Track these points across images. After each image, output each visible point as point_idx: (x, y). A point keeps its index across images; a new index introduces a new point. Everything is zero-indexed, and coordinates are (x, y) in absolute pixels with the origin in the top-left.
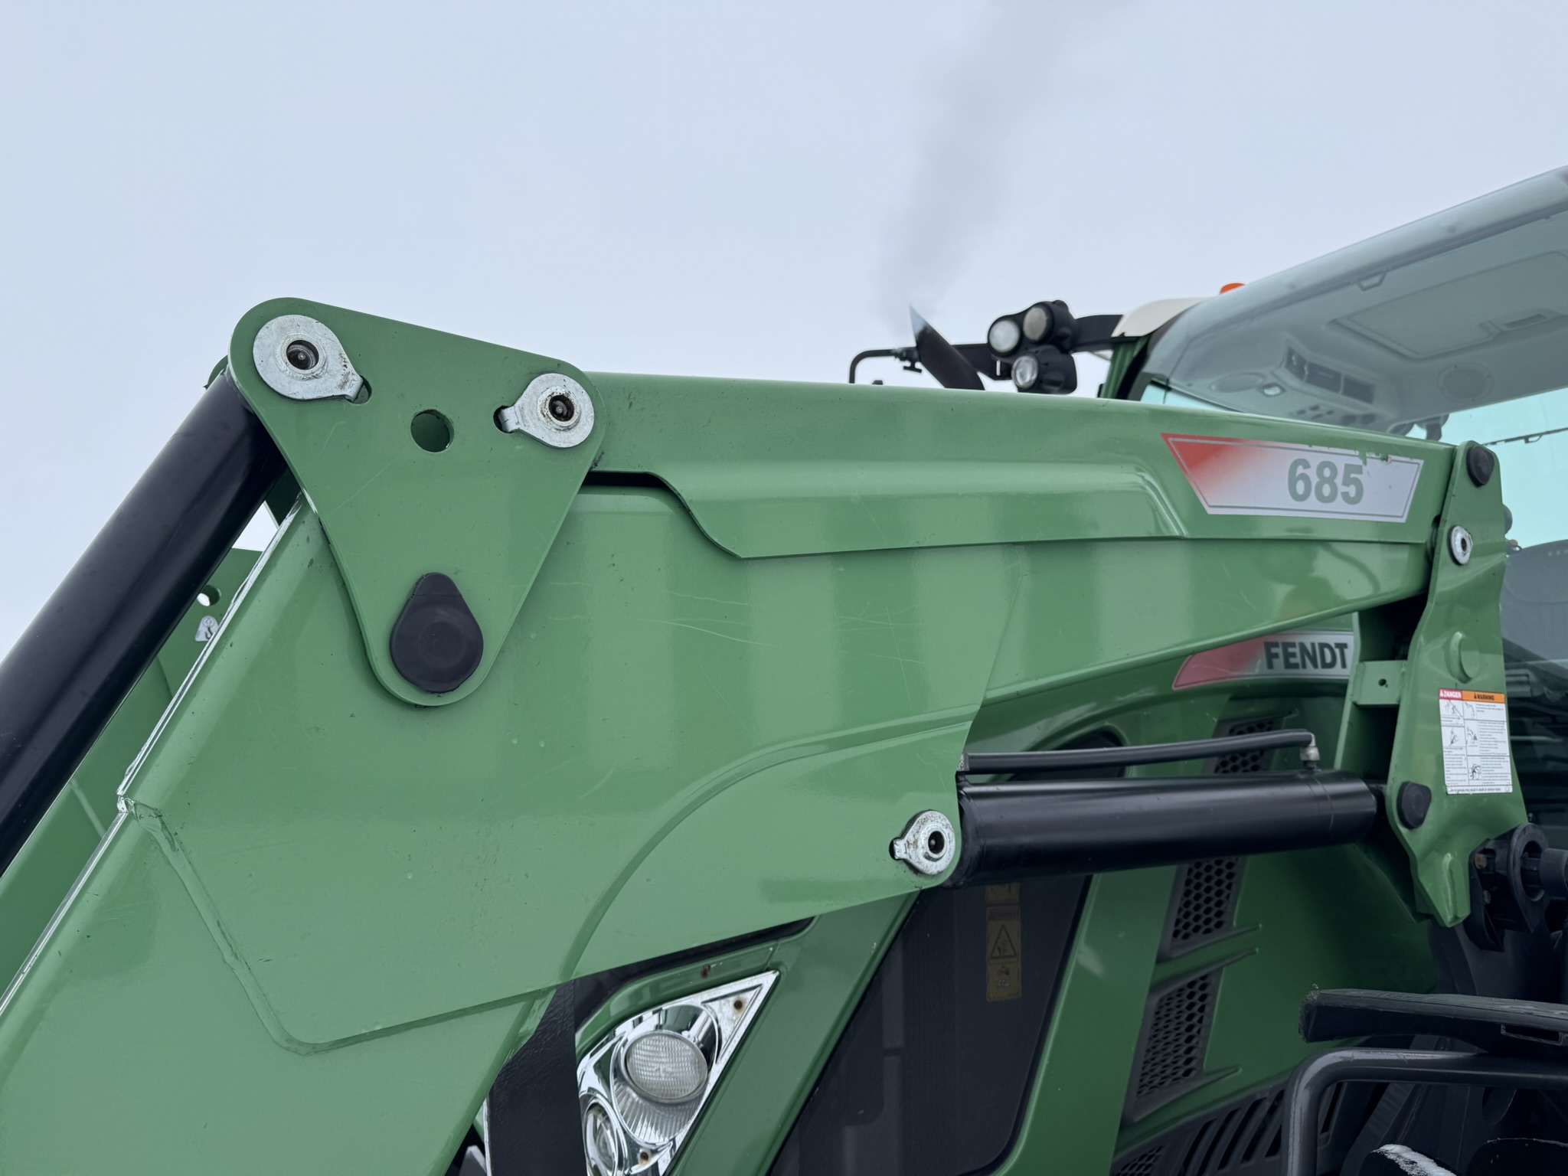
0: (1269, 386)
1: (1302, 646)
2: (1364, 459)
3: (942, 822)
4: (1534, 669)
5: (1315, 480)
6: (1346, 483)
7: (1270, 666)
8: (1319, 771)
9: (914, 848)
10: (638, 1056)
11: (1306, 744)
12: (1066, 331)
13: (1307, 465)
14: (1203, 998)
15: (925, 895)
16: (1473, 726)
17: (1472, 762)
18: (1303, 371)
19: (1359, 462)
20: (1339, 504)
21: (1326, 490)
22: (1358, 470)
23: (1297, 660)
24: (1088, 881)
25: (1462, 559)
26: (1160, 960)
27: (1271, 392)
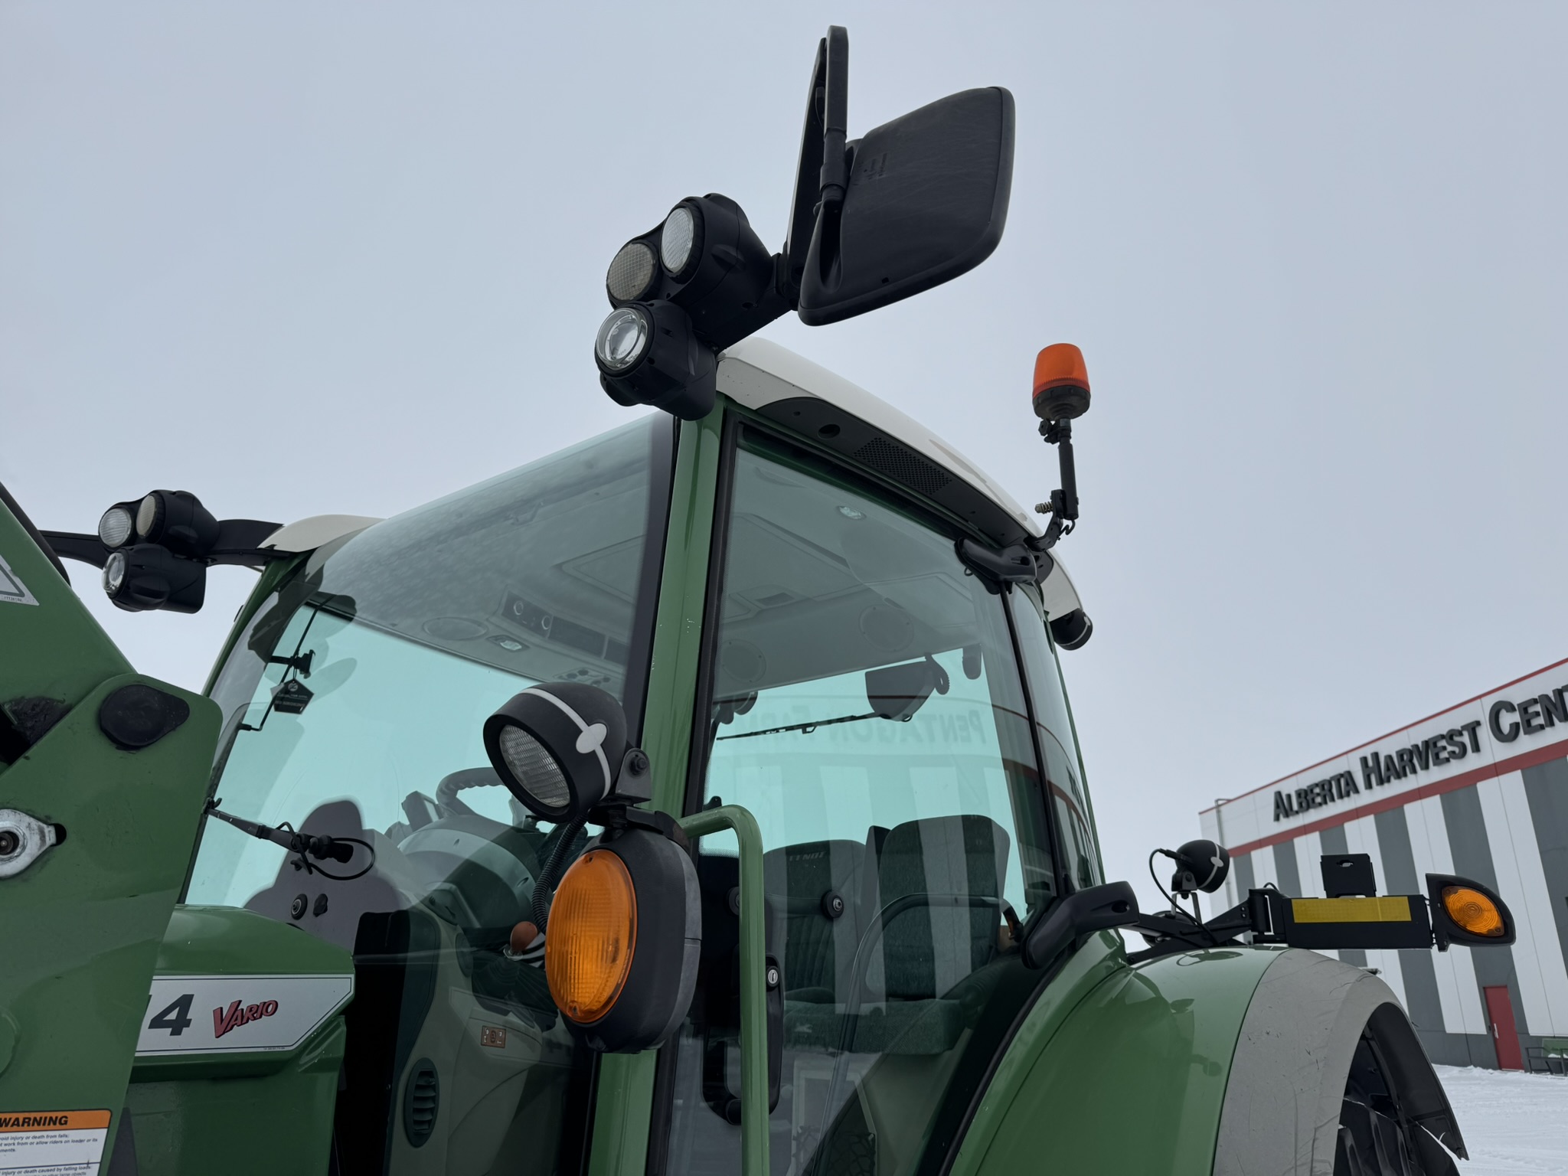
27: (508, 645)
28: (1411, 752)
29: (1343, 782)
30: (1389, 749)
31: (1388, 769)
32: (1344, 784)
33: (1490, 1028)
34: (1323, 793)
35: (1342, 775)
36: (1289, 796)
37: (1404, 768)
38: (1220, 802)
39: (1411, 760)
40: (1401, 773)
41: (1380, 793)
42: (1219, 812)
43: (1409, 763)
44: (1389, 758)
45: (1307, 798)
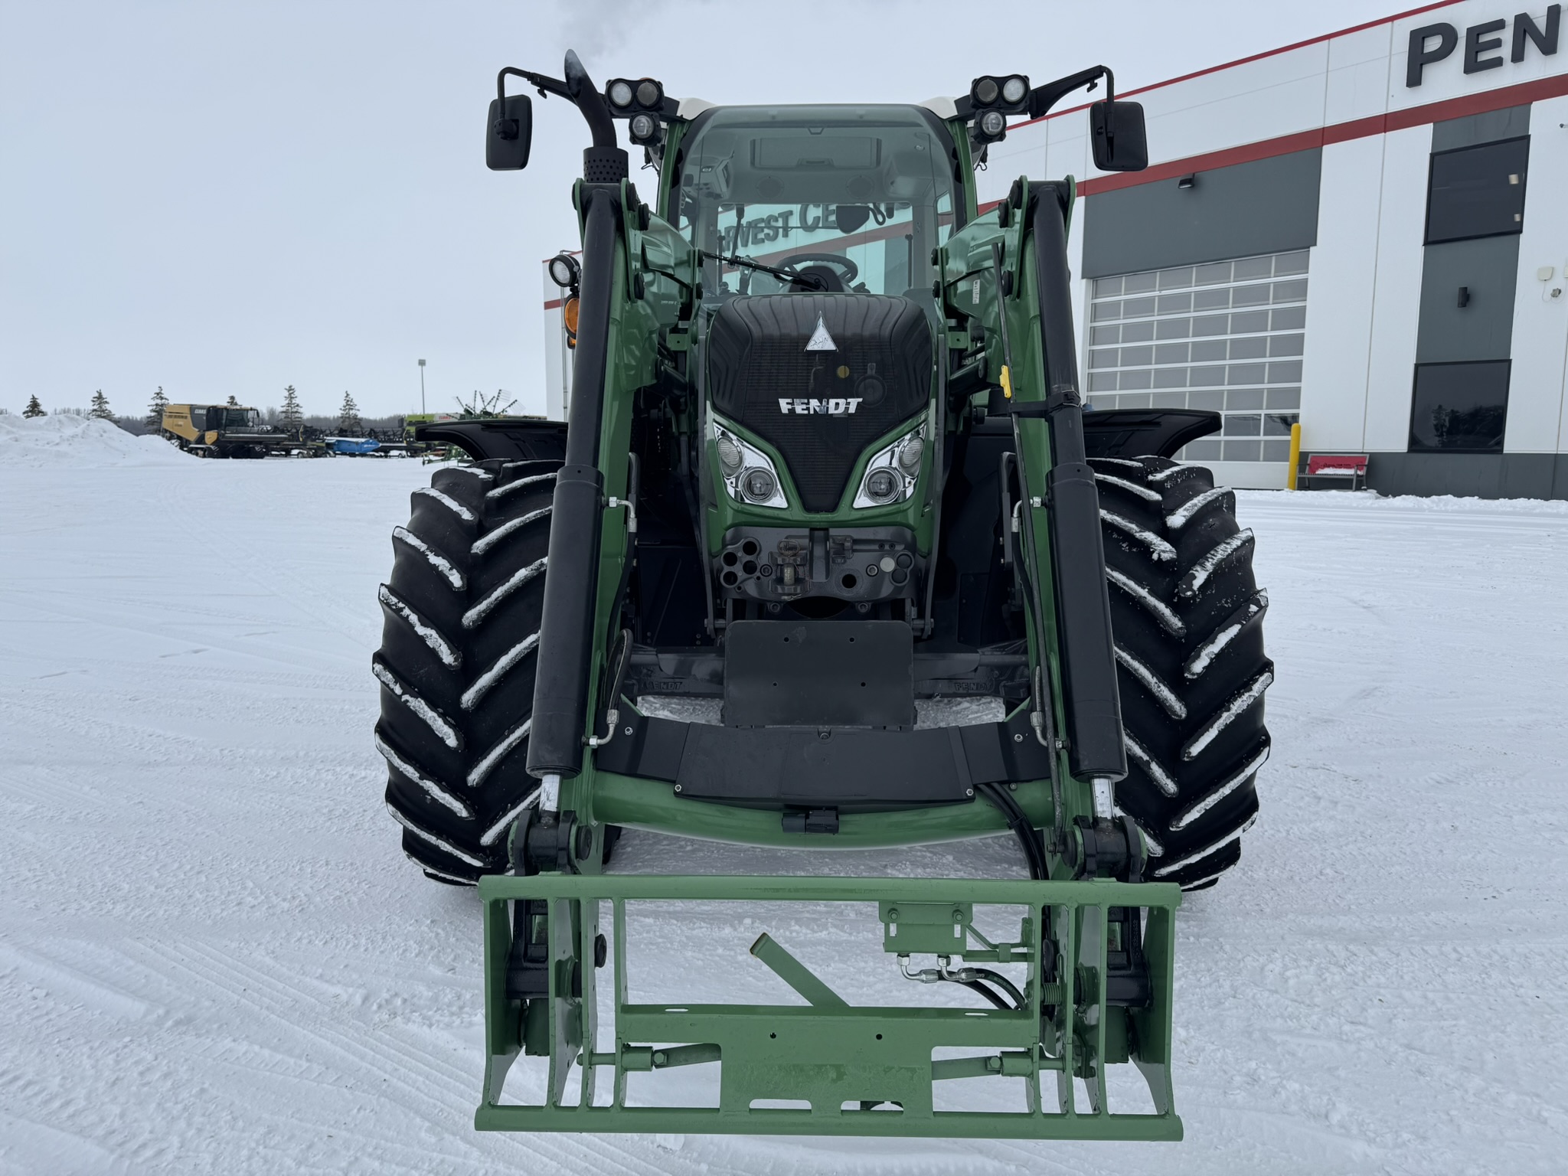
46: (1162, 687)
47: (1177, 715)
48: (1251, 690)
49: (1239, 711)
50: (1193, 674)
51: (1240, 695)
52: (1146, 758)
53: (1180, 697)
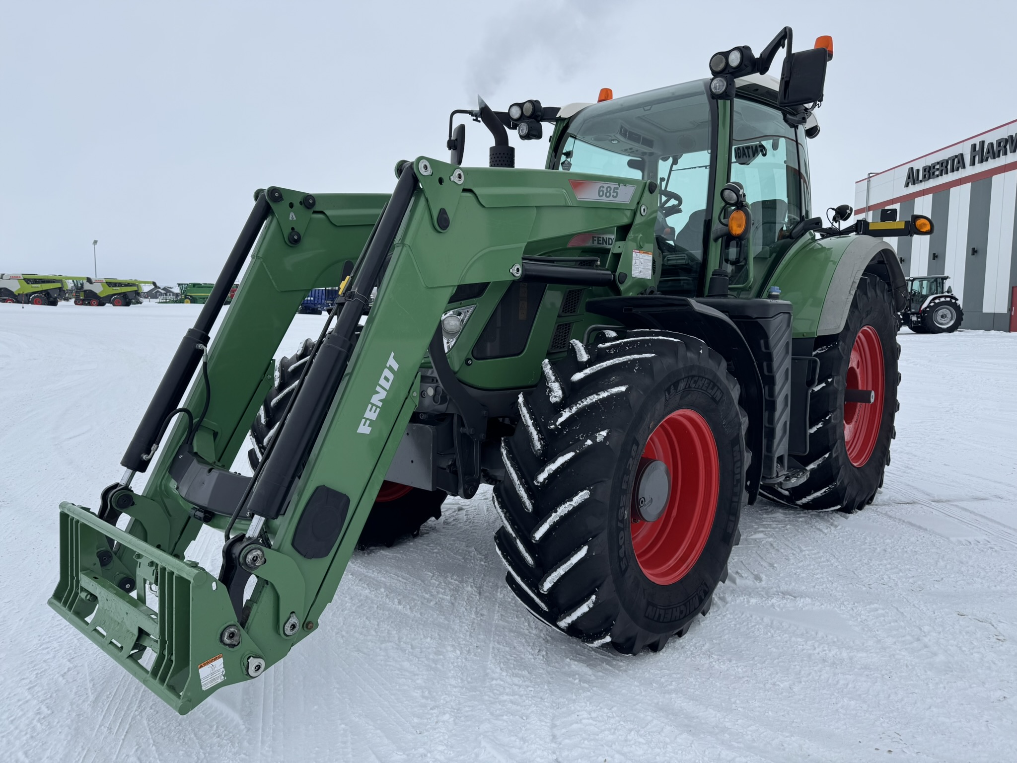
0: (613, 140)
1: (603, 238)
2: (619, 185)
3: (518, 266)
4: (687, 254)
5: (605, 191)
6: (613, 192)
7: (593, 243)
8: (600, 268)
9: (514, 270)
10: (445, 322)
11: (597, 261)
12: (540, 114)
13: (603, 187)
14: (569, 329)
15: (514, 282)
16: (642, 260)
17: (640, 269)
18: (626, 135)
19: (618, 186)
20: (611, 198)
21: (608, 194)
22: (617, 189)
23: (601, 242)
24: (546, 285)
25: (643, 214)
26: (559, 316)
27: (614, 142)
28: (1007, 141)
29: (956, 160)
30: (992, 138)
31: (988, 152)
32: (958, 162)
33: (1010, 310)
34: (941, 169)
35: (956, 156)
36: (918, 171)
37: (999, 152)
38: (871, 175)
39: (1005, 147)
40: (996, 155)
41: (980, 168)
42: (869, 181)
43: (1004, 149)
44: (992, 144)
45: (929, 172)
46: (521, 488)
47: (527, 509)
48: (572, 500)
49: (563, 514)
50: (538, 482)
51: (564, 502)
52: (514, 535)
53: (530, 497)
